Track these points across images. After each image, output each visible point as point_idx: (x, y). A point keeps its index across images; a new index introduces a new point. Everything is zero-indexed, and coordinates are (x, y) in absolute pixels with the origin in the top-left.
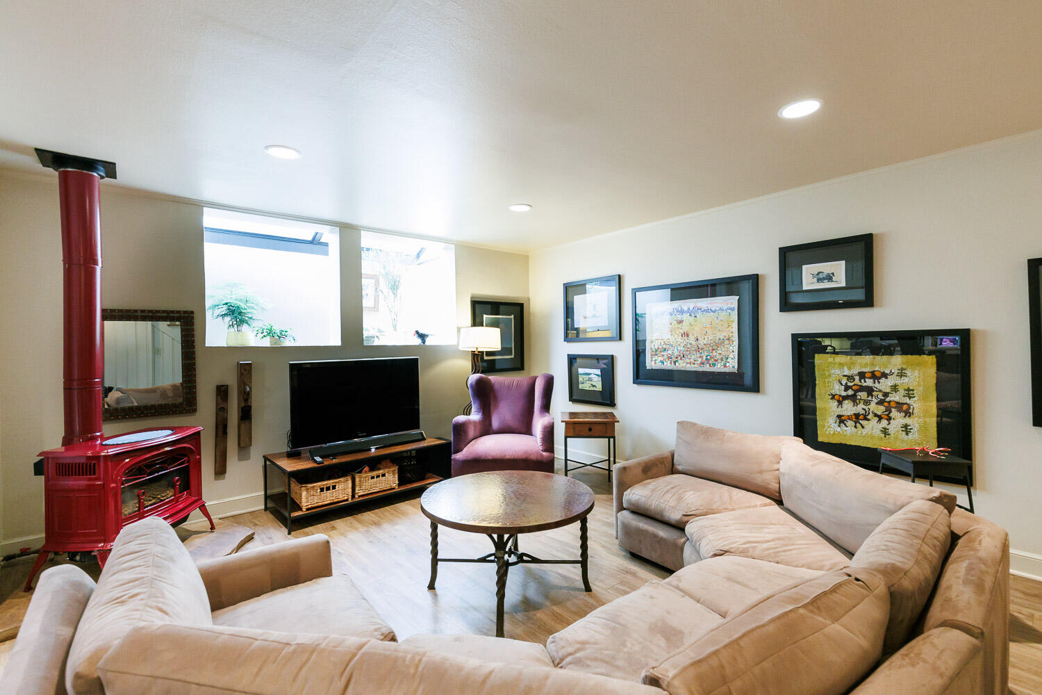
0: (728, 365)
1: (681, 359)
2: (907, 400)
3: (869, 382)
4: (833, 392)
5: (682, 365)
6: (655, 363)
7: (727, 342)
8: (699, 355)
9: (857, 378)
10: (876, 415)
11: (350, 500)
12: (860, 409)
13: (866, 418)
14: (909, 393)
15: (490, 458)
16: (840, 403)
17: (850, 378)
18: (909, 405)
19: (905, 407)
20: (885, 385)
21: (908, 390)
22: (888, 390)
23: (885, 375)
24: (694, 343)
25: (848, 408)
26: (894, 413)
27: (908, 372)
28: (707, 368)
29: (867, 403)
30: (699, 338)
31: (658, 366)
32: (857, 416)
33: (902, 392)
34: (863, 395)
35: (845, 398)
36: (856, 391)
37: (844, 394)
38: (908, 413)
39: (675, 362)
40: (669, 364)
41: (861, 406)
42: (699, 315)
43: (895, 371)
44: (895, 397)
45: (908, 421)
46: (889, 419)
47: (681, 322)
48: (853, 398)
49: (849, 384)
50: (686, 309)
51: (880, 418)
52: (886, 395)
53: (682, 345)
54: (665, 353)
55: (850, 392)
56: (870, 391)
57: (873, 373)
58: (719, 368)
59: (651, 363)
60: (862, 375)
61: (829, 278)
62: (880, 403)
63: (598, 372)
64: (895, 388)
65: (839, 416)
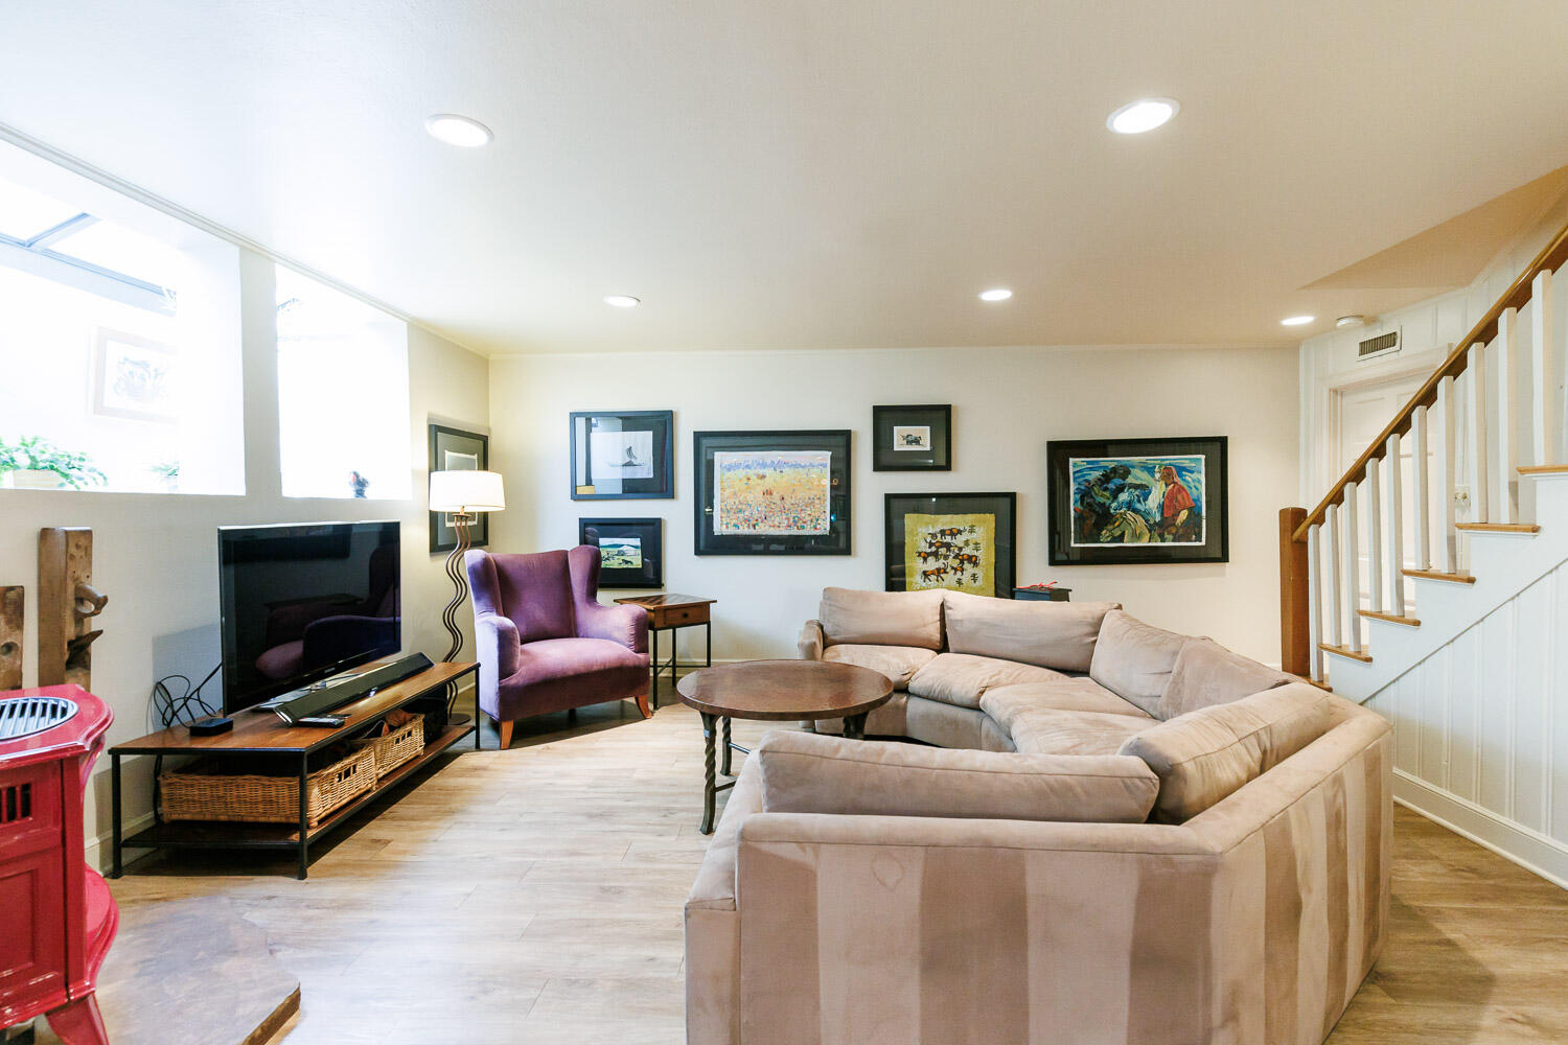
0: (818, 527)
1: (762, 522)
2: (975, 553)
3: (948, 539)
4: (920, 550)
5: (764, 529)
6: (727, 527)
7: (817, 501)
8: (784, 517)
9: (939, 536)
10: (953, 568)
11: (374, 788)
12: (940, 564)
13: (945, 572)
14: (977, 546)
15: (571, 673)
16: (925, 559)
17: (934, 536)
18: (977, 557)
19: (974, 559)
20: (959, 540)
21: (976, 544)
22: (961, 545)
23: (960, 532)
24: (779, 502)
25: (932, 565)
26: (967, 565)
27: (976, 529)
28: (794, 532)
29: (946, 557)
30: (786, 497)
31: (731, 531)
32: (938, 570)
33: (972, 546)
34: (943, 551)
35: (929, 554)
36: (938, 548)
37: (929, 551)
38: (976, 564)
39: (754, 526)
40: (746, 529)
41: (942, 561)
42: (786, 470)
43: (968, 528)
44: (967, 551)
45: (975, 570)
46: (962, 570)
47: (763, 477)
48: (936, 555)
49: (933, 541)
50: (769, 462)
51: (956, 570)
52: (960, 549)
53: (764, 505)
54: (741, 515)
55: (934, 549)
56: (948, 546)
57: (951, 530)
58: (808, 531)
59: (720, 528)
60: (943, 533)
61: (917, 441)
62: (956, 557)
63: (637, 542)
64: (967, 543)
65: (925, 573)
